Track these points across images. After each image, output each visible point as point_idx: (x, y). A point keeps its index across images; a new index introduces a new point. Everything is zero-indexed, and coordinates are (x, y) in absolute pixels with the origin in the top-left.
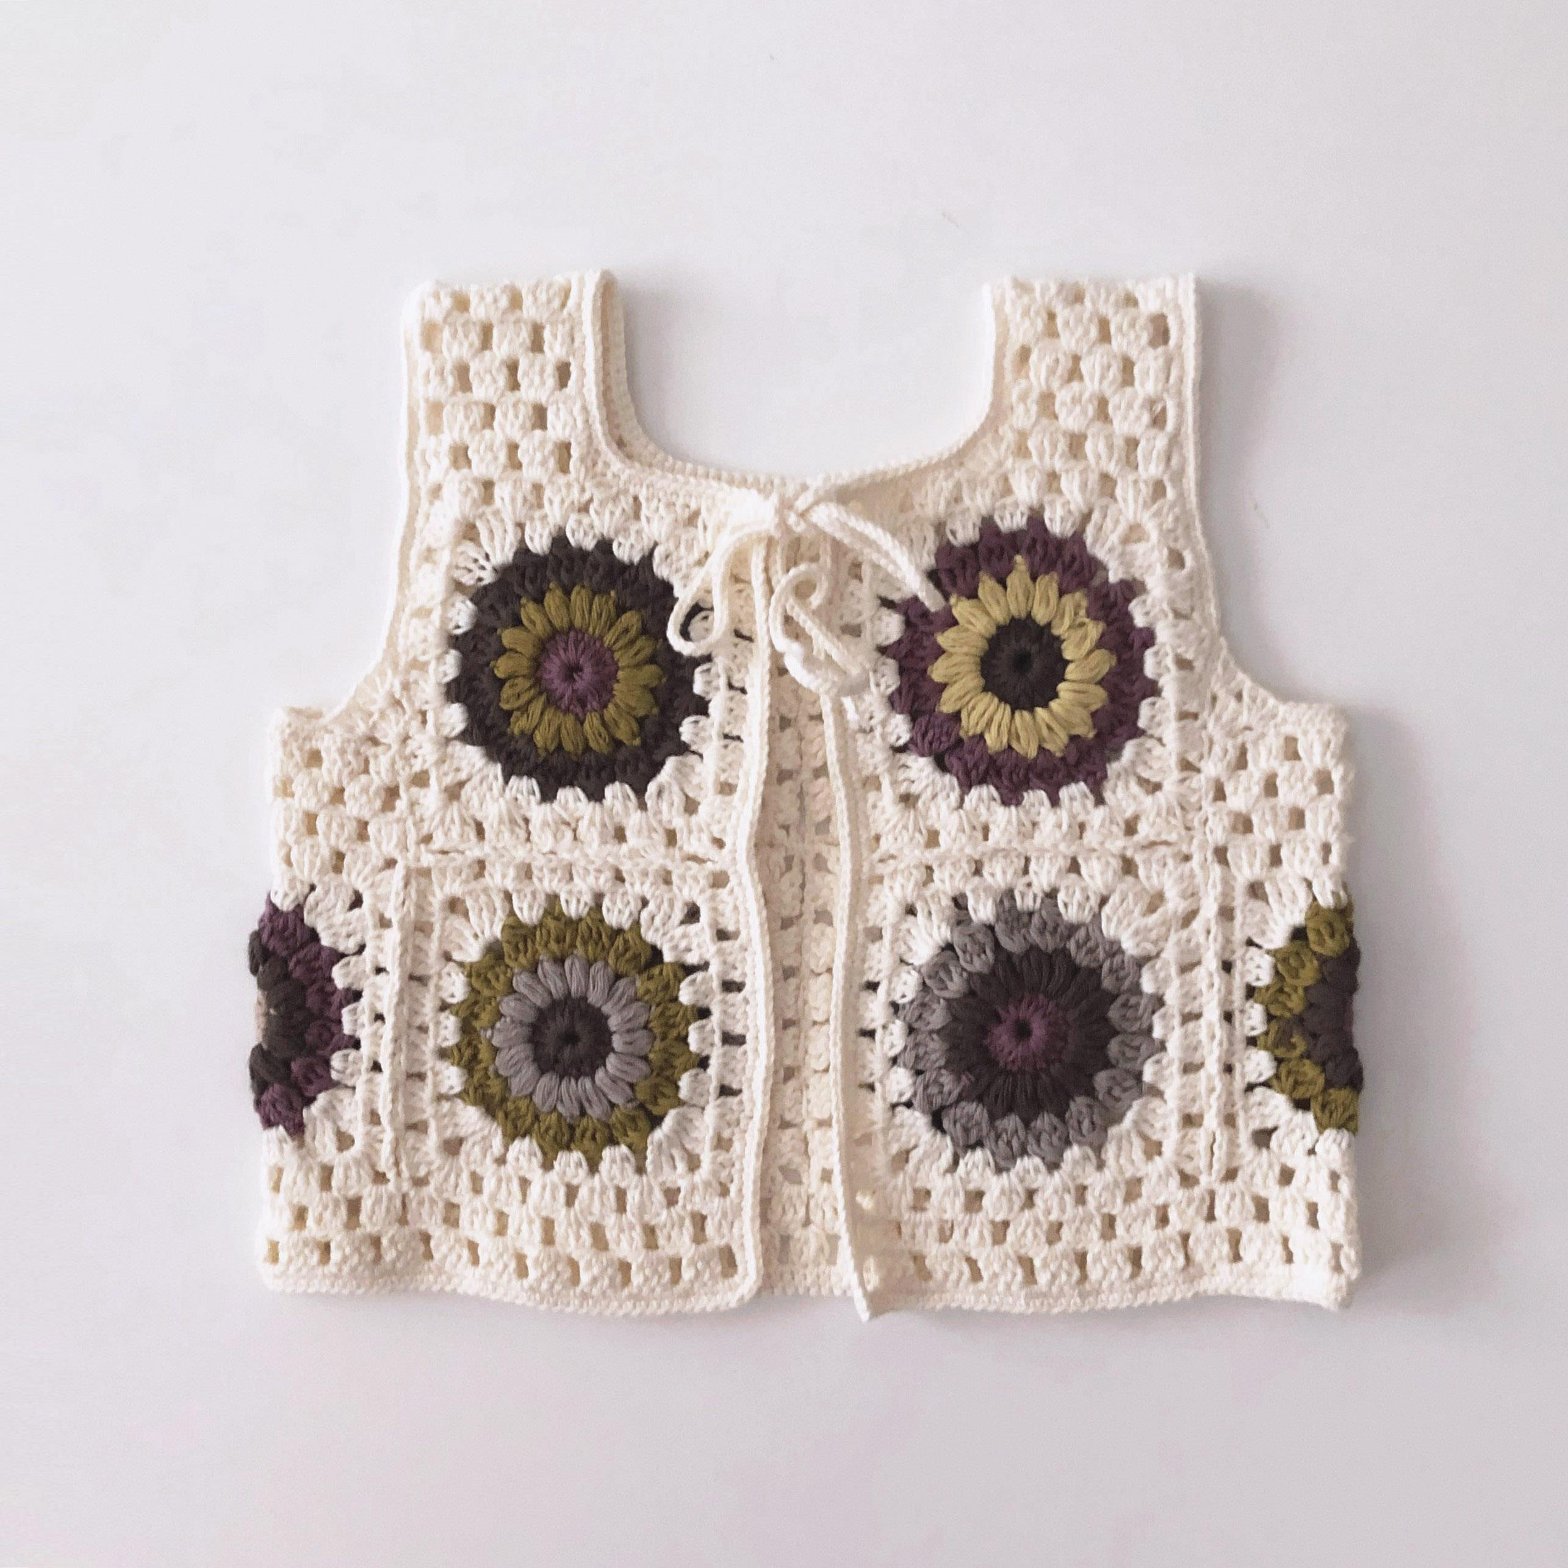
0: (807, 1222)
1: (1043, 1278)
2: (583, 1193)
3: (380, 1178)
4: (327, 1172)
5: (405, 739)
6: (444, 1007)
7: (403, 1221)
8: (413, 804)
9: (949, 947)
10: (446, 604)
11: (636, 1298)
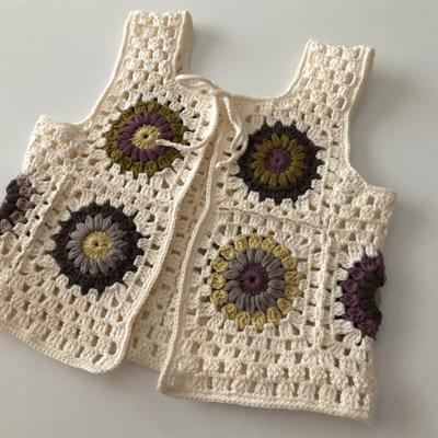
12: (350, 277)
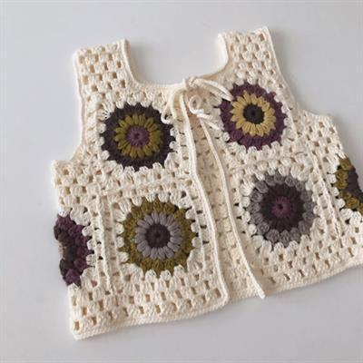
0: (236, 277)
1: (306, 274)
2: (171, 281)
3: (108, 293)
4: (90, 294)
5: (92, 163)
6: (118, 236)
7: (117, 305)
8: (98, 179)
9: (255, 189)
10: (97, 125)
11: (194, 310)
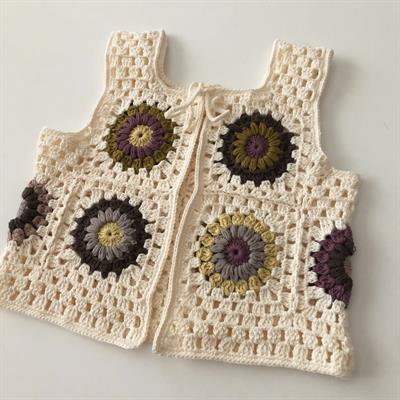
12: (322, 248)
